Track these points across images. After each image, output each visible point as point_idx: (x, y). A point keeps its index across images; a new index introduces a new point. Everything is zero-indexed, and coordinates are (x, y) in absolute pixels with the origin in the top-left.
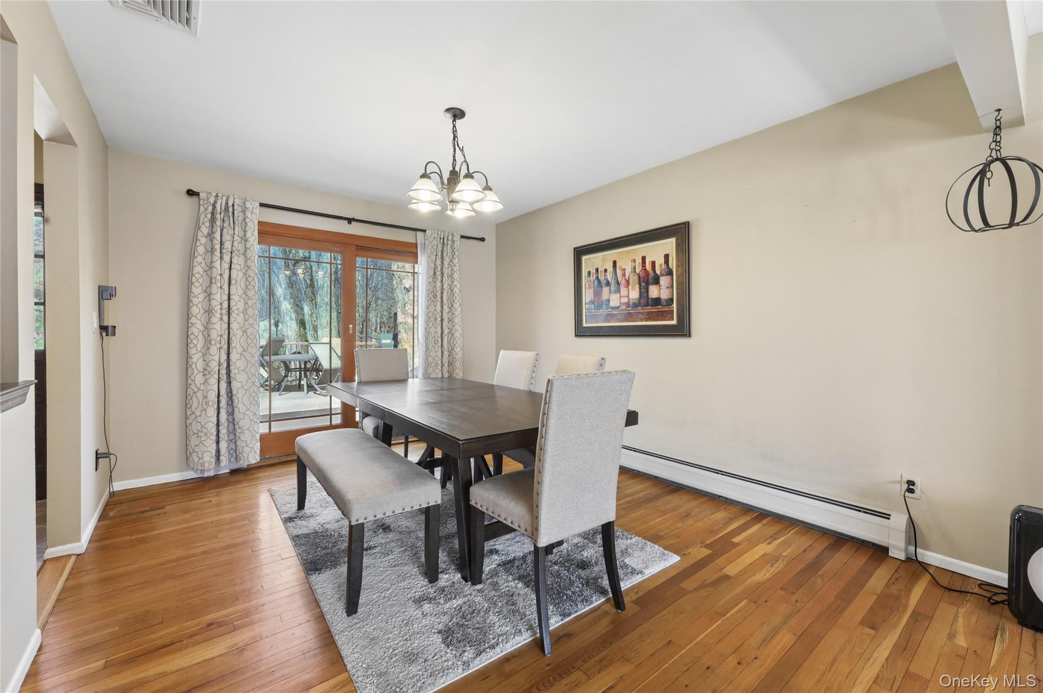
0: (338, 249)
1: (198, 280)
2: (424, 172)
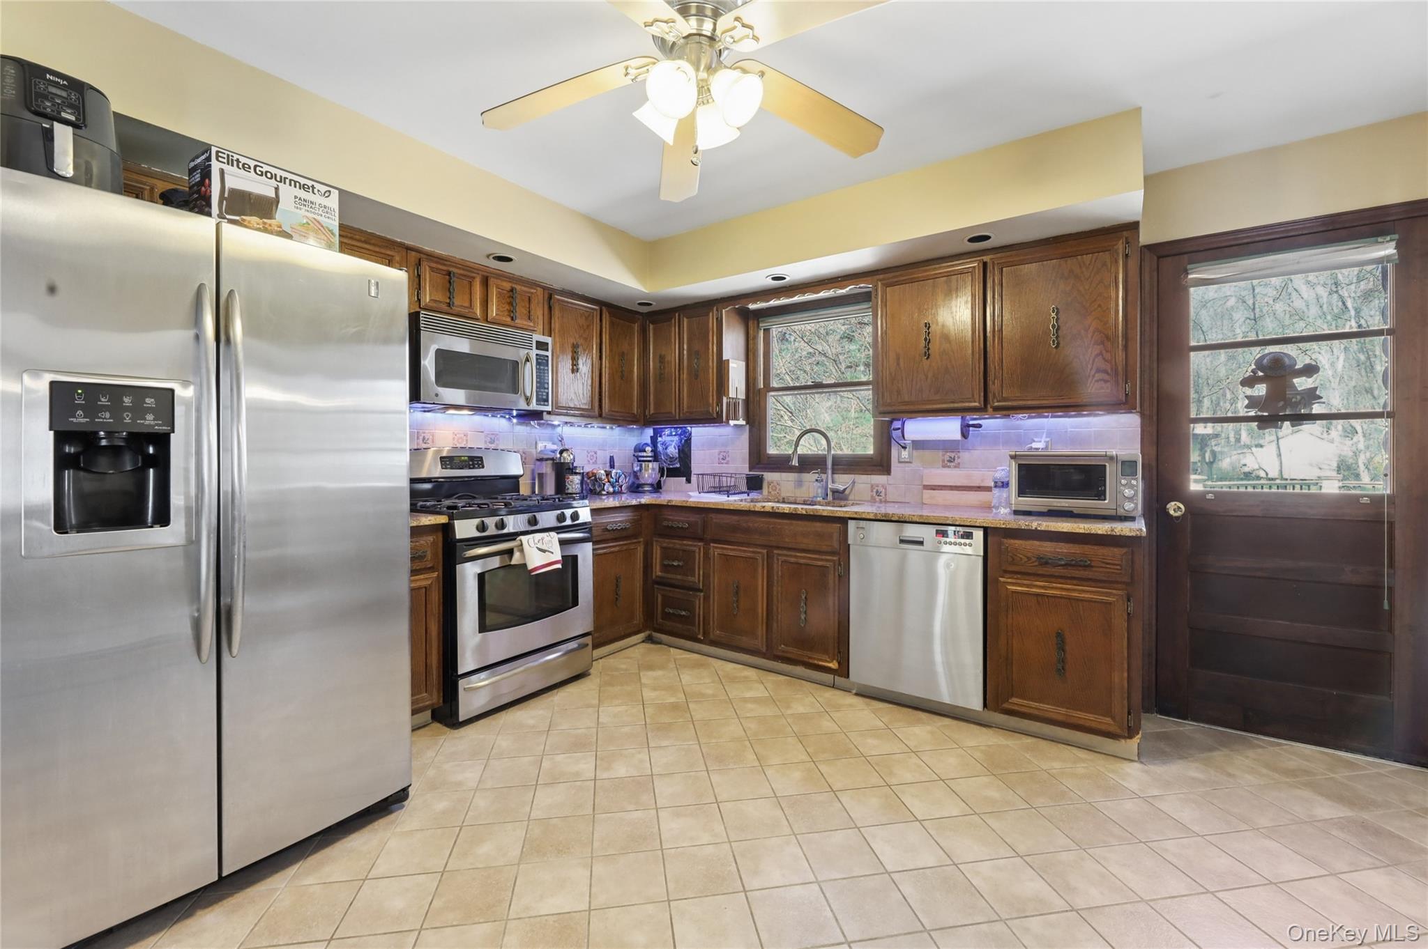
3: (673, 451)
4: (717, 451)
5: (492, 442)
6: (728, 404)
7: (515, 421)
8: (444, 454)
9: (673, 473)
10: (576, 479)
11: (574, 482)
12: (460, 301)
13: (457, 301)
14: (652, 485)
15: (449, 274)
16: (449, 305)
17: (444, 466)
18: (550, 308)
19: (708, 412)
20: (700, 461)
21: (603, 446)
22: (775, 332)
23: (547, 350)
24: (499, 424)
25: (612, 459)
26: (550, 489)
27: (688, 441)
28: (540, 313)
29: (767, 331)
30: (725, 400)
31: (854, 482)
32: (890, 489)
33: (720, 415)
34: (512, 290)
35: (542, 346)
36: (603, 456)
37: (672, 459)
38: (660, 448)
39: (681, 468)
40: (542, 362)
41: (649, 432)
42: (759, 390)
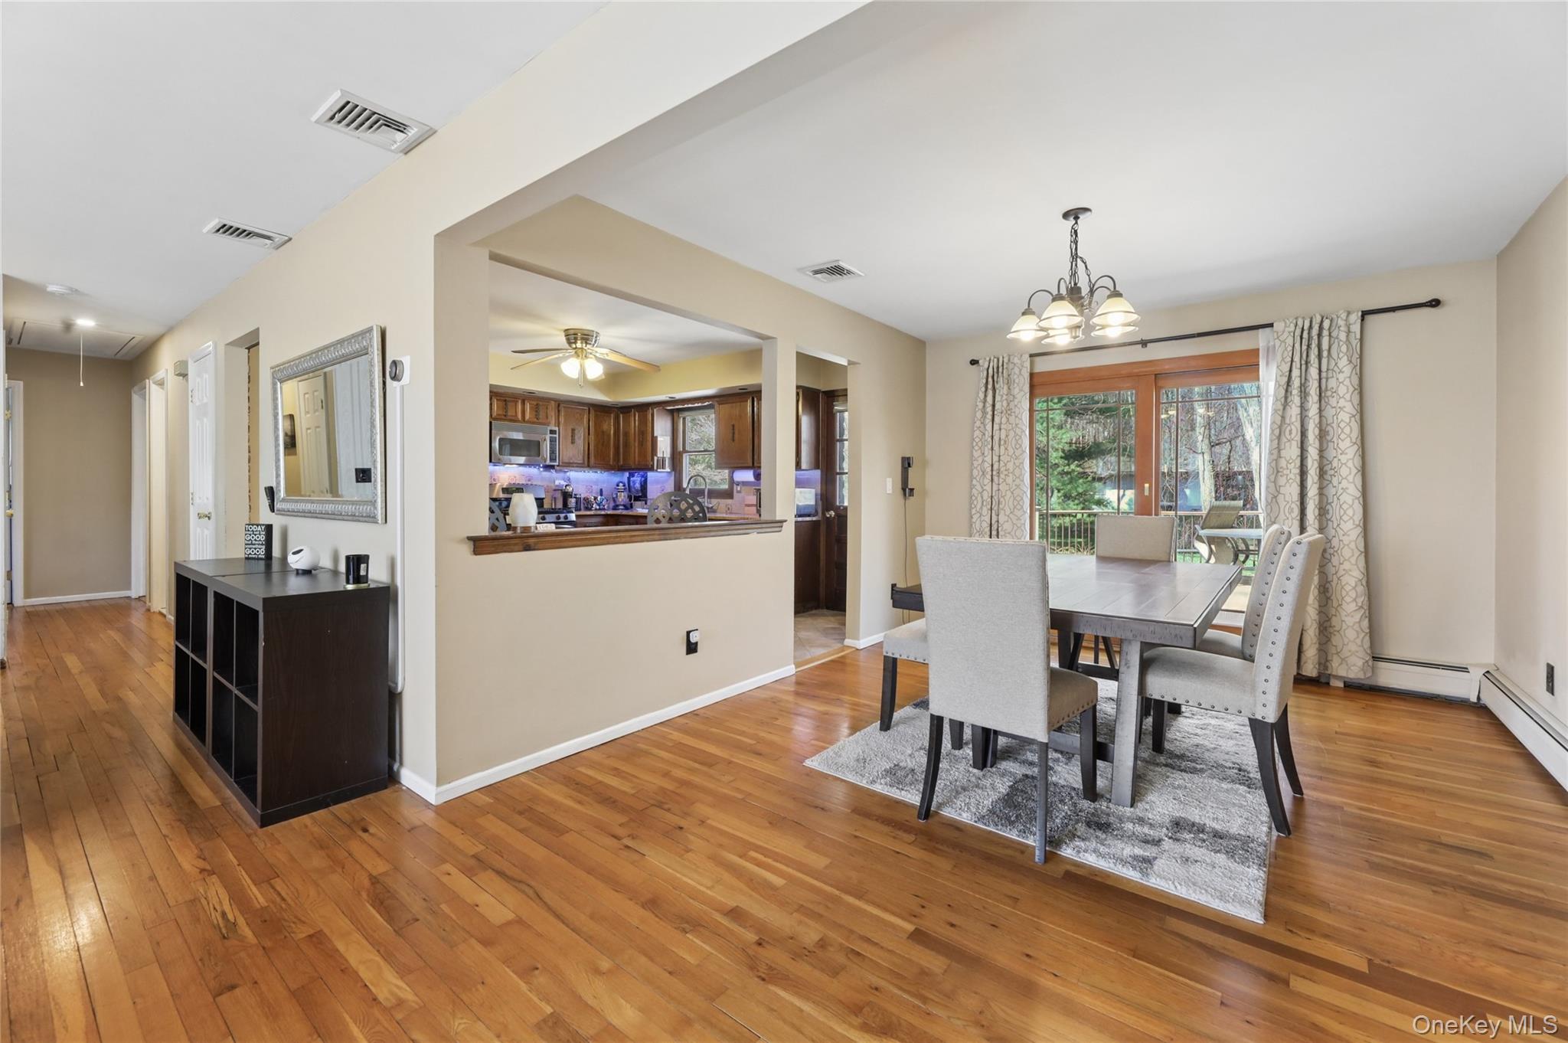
0: (1128, 385)
1: (977, 445)
2: (1027, 307)
3: (638, 486)
4: (659, 486)
5: (529, 480)
6: (658, 460)
7: (541, 469)
8: (504, 487)
9: (637, 499)
10: (573, 500)
11: (572, 502)
12: (511, 413)
13: (509, 414)
14: (624, 505)
15: (505, 401)
16: (505, 416)
17: (503, 493)
18: (559, 411)
19: (647, 465)
20: (653, 492)
21: (596, 483)
22: (688, 419)
23: (556, 434)
24: (533, 471)
25: (601, 490)
26: (560, 505)
27: (646, 479)
28: (553, 414)
29: (684, 419)
30: (656, 458)
31: (719, 503)
32: (734, 507)
33: (653, 466)
34: (537, 405)
35: (552, 432)
36: (596, 489)
37: (637, 491)
38: (632, 484)
39: (641, 495)
40: (552, 440)
41: (627, 474)
42: (680, 452)
